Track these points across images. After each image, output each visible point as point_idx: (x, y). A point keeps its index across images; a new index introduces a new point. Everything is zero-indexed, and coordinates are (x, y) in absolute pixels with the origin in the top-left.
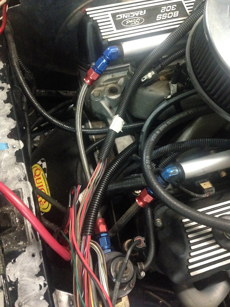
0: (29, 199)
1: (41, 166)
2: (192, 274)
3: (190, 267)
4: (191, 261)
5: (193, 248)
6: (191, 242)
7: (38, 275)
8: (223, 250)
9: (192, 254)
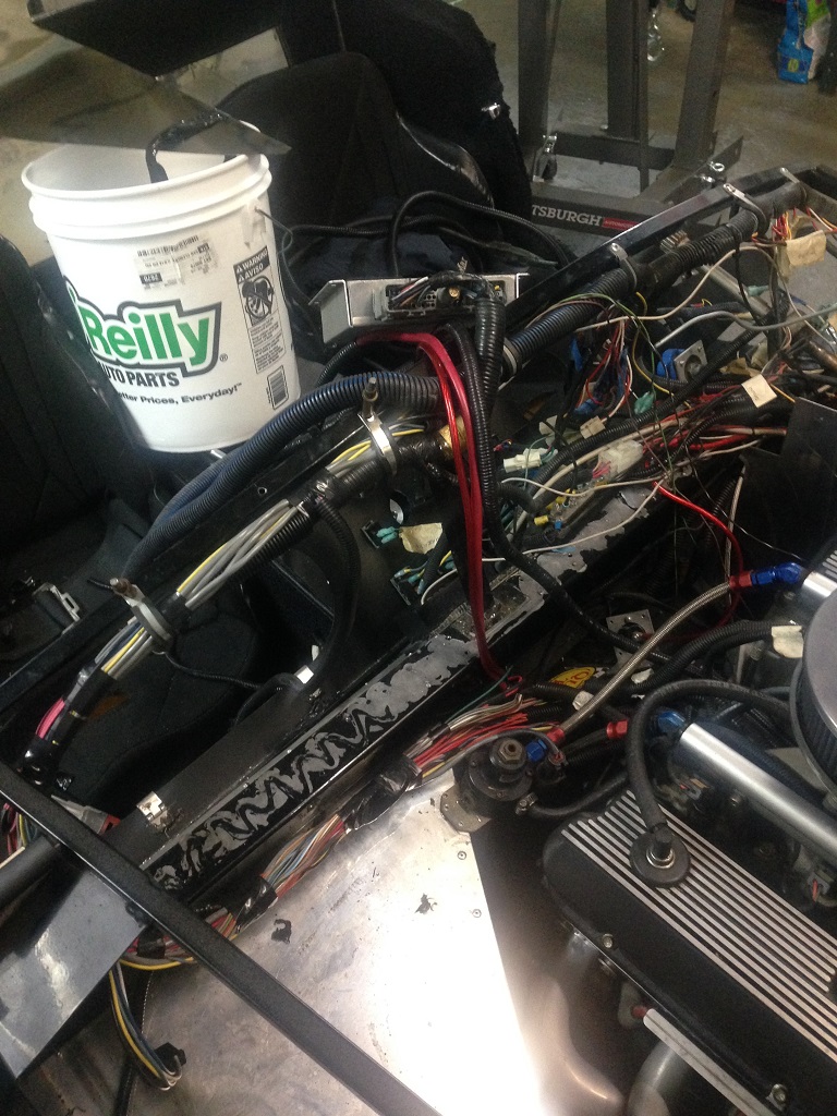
0: (525, 613)
1: (596, 672)
2: (564, 832)
3: (571, 826)
4: (580, 823)
5: (600, 819)
6: (607, 814)
7: (448, 668)
8: (626, 861)
9: (590, 821)
